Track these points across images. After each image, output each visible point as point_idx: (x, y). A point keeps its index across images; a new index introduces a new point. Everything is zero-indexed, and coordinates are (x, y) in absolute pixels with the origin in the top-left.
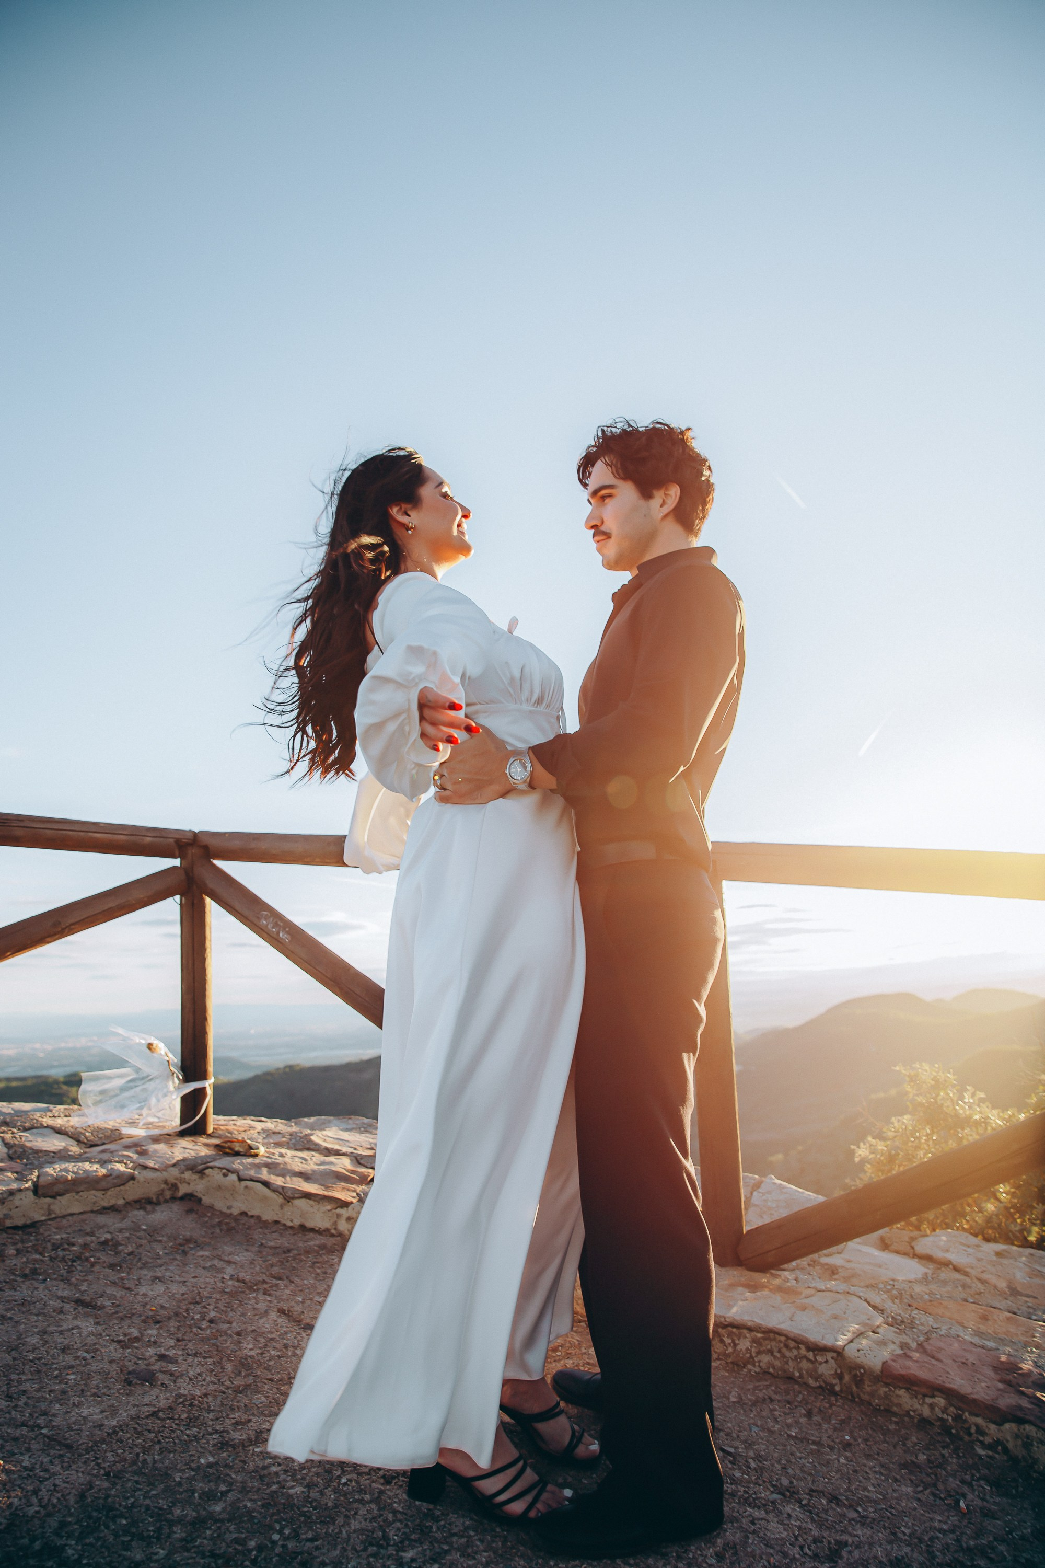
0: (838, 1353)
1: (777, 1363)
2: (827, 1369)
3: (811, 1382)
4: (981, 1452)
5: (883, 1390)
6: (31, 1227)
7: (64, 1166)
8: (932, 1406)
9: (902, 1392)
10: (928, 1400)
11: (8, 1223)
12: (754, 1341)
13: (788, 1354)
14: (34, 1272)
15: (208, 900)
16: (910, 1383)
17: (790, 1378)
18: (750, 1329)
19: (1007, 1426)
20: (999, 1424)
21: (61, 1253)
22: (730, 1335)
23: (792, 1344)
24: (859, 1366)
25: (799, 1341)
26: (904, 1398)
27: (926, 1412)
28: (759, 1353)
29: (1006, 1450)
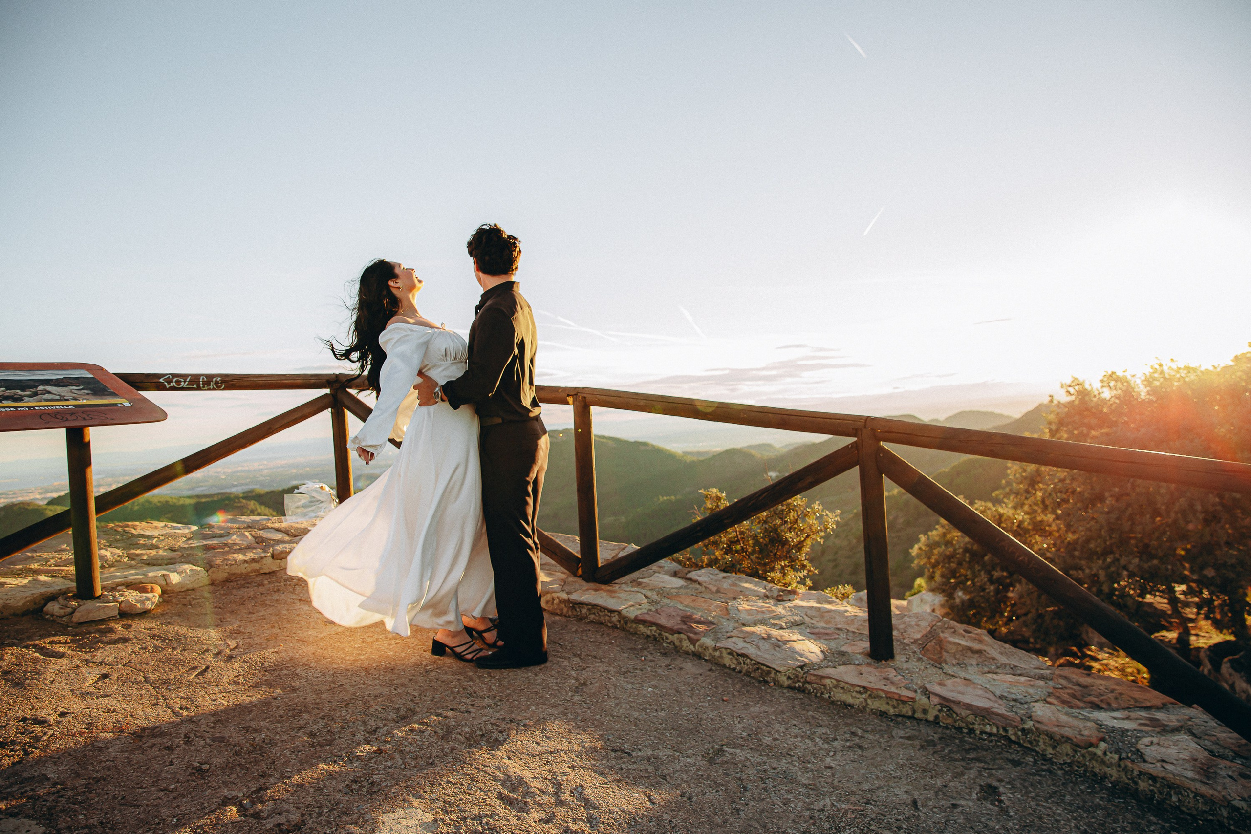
0: (619, 612)
1: (597, 618)
2: (615, 619)
3: (609, 625)
4: (665, 645)
5: (634, 625)
6: (272, 573)
7: (284, 545)
8: (651, 630)
9: (641, 626)
10: (650, 628)
11: (262, 571)
12: (589, 609)
13: (601, 614)
14: (278, 590)
15: (346, 410)
16: (643, 622)
17: (601, 623)
18: (587, 605)
19: (676, 635)
20: (673, 635)
21: (288, 583)
22: (579, 608)
23: (602, 610)
24: (627, 617)
25: (605, 609)
26: (642, 628)
27: (649, 633)
28: (590, 614)
29: (674, 644)
